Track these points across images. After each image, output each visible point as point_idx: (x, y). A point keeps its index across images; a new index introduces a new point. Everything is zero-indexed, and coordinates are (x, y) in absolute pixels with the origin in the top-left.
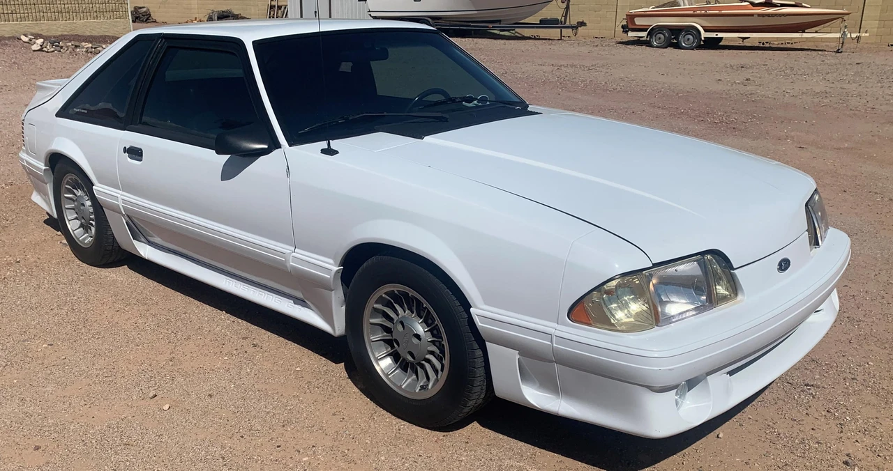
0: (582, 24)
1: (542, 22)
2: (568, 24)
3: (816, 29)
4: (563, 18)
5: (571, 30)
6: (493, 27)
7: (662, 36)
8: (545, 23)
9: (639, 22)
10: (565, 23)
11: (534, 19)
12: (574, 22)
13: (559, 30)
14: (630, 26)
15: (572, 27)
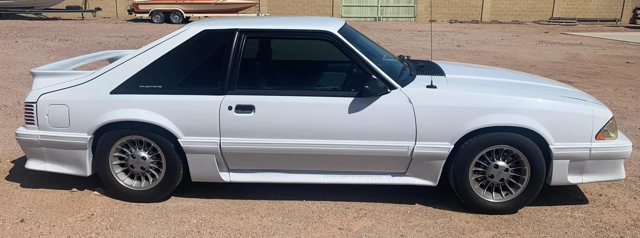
0: (99, 9)
1: (68, 8)
2: (87, 9)
3: (244, 11)
4: (84, 5)
5: (91, 13)
6: (30, 12)
7: (159, 16)
8: (70, 9)
9: (141, 7)
10: (85, 8)
11: (62, 6)
12: (93, 8)
13: (81, 13)
14: (136, 10)
15: (92, 11)
